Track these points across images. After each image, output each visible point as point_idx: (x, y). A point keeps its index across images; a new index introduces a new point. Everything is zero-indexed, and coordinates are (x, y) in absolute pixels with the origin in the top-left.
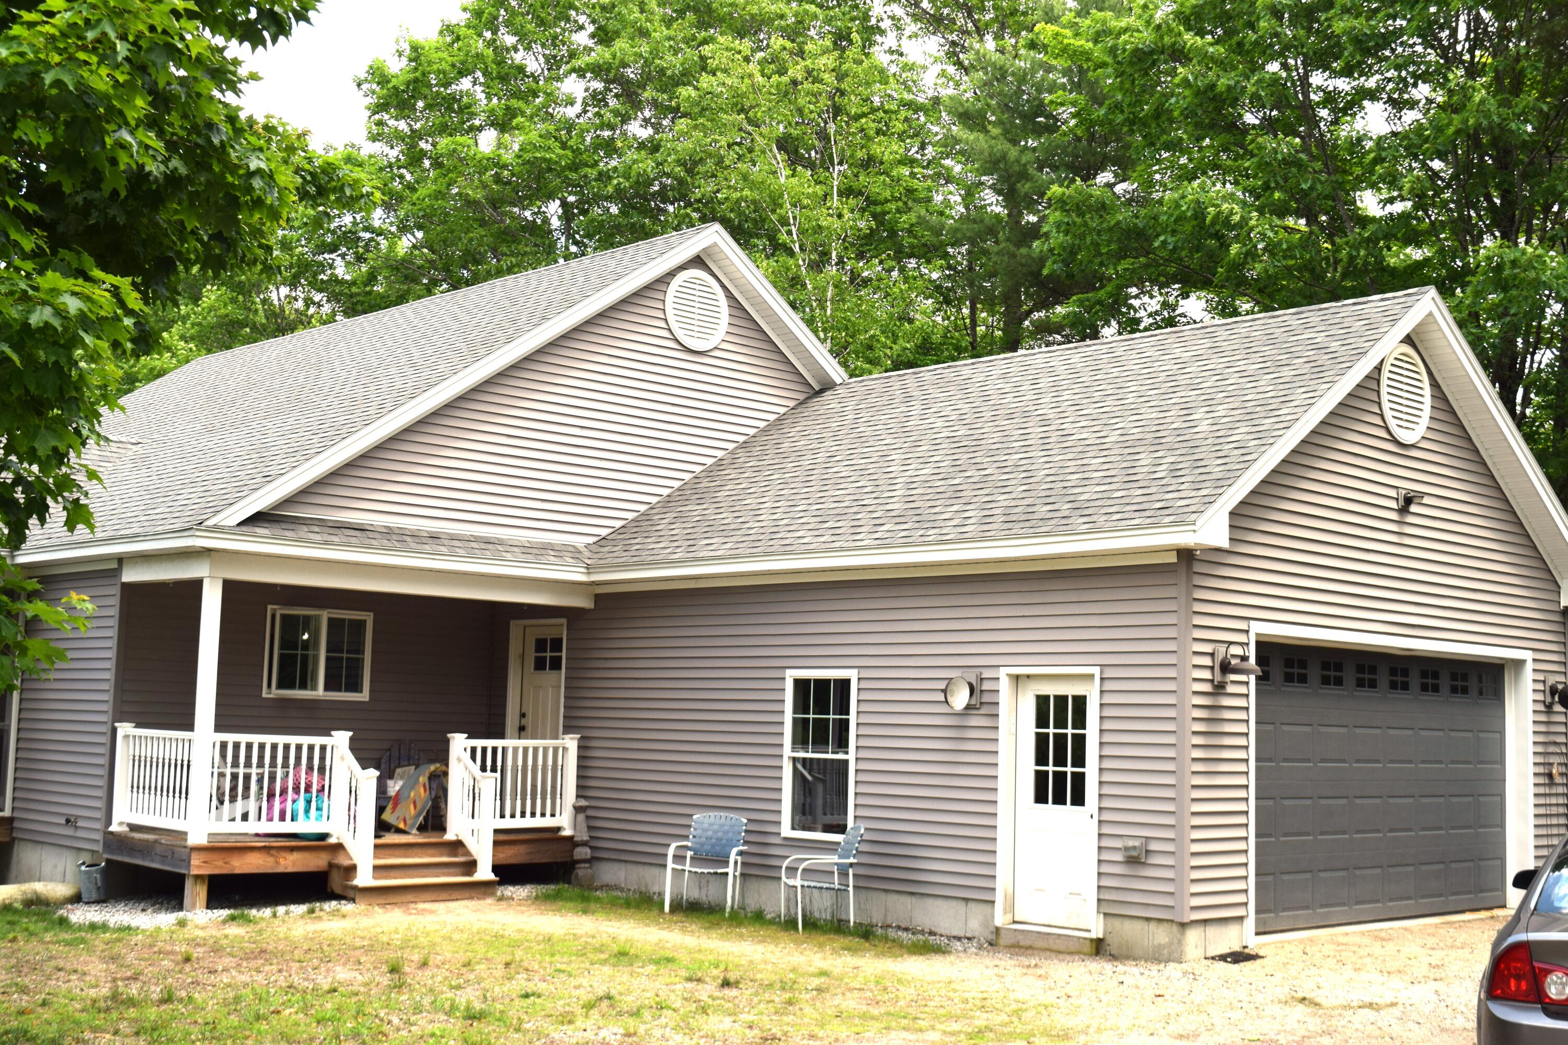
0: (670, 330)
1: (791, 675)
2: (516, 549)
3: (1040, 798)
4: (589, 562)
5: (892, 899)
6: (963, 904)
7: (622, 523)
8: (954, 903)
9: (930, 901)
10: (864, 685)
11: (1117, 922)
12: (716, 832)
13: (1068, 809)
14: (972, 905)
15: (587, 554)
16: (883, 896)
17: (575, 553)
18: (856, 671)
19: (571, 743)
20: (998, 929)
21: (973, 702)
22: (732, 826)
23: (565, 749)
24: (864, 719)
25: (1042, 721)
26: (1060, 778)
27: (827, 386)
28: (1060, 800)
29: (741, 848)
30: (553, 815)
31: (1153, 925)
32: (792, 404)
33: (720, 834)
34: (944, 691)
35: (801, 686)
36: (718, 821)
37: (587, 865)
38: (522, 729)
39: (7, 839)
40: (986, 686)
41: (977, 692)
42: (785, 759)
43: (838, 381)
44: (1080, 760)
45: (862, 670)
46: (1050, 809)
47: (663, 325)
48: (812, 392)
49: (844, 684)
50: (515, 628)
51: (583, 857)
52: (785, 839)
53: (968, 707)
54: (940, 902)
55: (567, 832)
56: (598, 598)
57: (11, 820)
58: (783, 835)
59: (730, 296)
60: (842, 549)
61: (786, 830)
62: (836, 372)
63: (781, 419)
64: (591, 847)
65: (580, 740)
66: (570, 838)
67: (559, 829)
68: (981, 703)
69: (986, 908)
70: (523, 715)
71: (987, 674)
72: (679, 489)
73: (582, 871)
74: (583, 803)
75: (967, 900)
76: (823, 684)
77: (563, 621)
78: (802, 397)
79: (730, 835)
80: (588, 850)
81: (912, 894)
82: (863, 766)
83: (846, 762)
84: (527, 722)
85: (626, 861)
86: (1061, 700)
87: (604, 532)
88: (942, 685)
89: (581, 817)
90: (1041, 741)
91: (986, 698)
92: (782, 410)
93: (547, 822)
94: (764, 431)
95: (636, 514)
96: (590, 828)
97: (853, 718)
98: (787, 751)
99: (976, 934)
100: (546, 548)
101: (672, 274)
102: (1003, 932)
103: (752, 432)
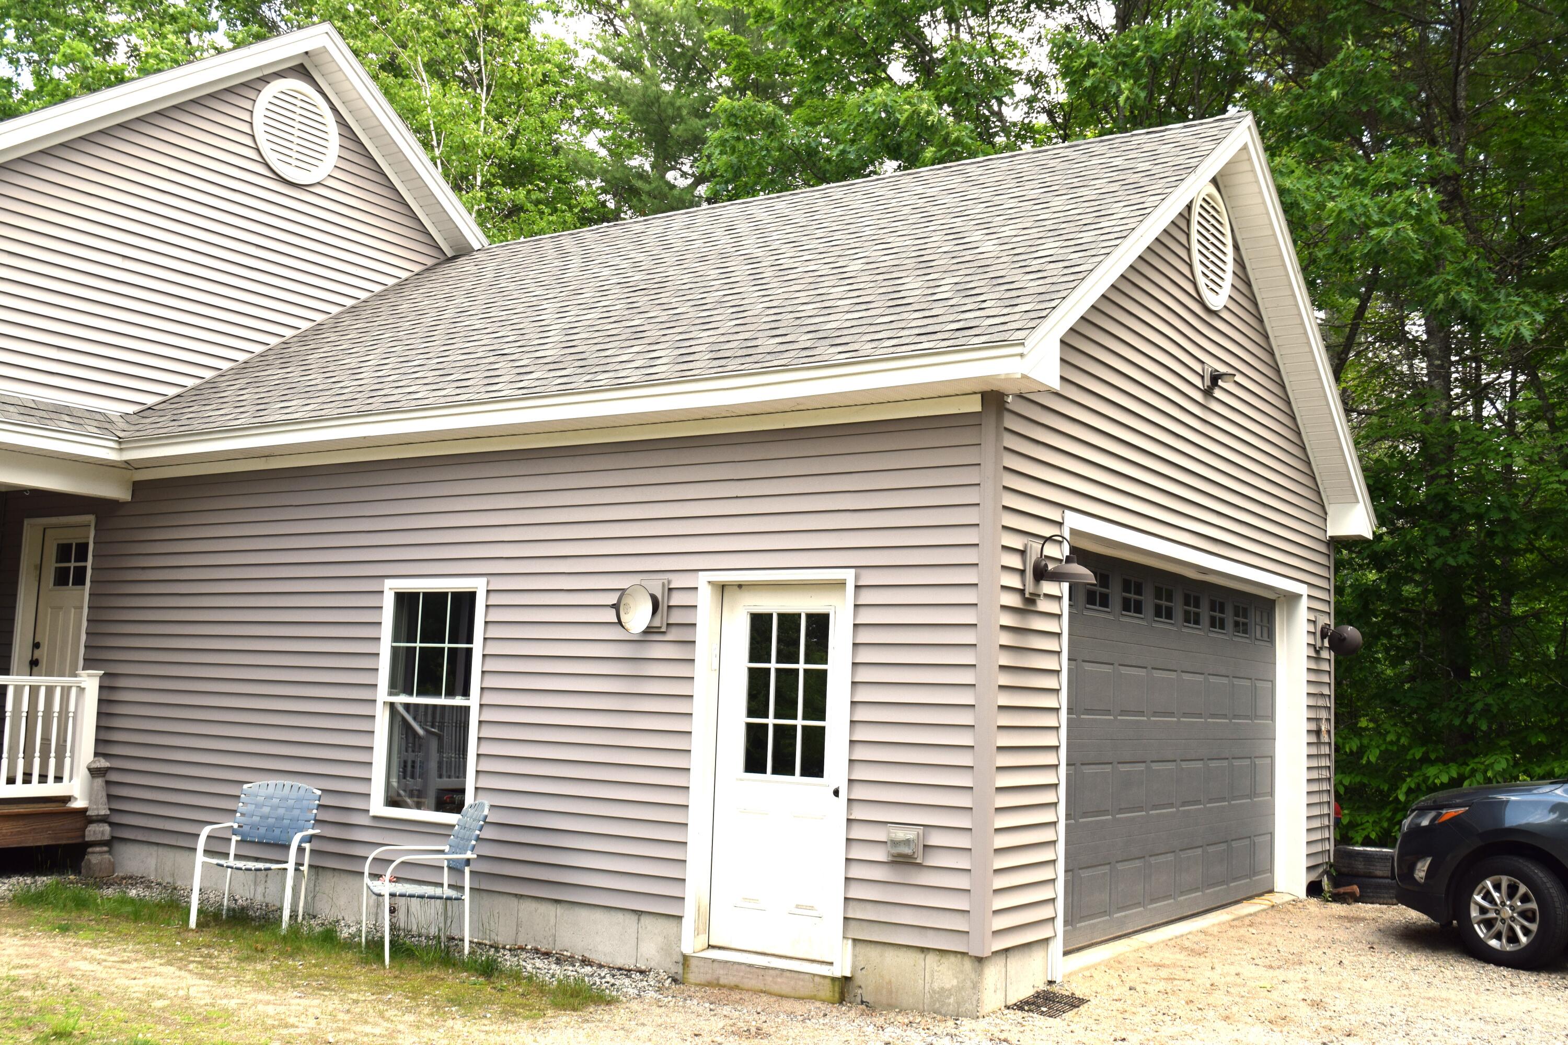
0: (258, 150)
1: (391, 587)
2: (11, 409)
3: (754, 763)
4: (121, 434)
5: (527, 907)
6: (634, 918)
7: (178, 391)
8: (620, 917)
9: (584, 913)
10: (495, 599)
11: (873, 954)
12: (275, 808)
13: (797, 782)
14: (645, 920)
15: (122, 424)
16: (514, 902)
17: (104, 423)
18: (484, 580)
19: (90, 682)
20: (685, 958)
21: (657, 623)
22: (298, 800)
23: (81, 690)
24: (493, 649)
25: (758, 650)
26: (785, 735)
27: (463, 251)
28: (784, 767)
29: (311, 832)
30: (58, 779)
31: (931, 959)
32: (417, 268)
33: (281, 811)
34: (616, 607)
35: (405, 601)
36: (279, 793)
37: (105, 849)
38: (34, 663)
40: (677, 599)
41: (663, 608)
42: (379, 704)
43: (476, 246)
44: (817, 708)
45: (492, 579)
46: (768, 780)
47: (248, 141)
48: (442, 258)
49: (465, 601)
50: (31, 530)
51: (99, 837)
52: (375, 818)
53: (649, 631)
54: (598, 915)
55: (79, 803)
56: (138, 487)
58: (371, 814)
59: (341, 122)
60: (471, 403)
61: (377, 806)
62: (474, 235)
63: (402, 285)
64: (111, 824)
65: (101, 677)
66: (84, 811)
67: (67, 799)
68: (668, 625)
69: (670, 925)
70: (36, 645)
71: (678, 581)
72: (261, 355)
73: (95, 857)
74: (103, 763)
75: (639, 913)
76: (435, 600)
77: (91, 519)
78: (430, 262)
79: (296, 812)
80: (107, 828)
81: (558, 902)
82: (489, 715)
83: (467, 709)
84: (40, 654)
85: (157, 844)
86: (789, 621)
87: (150, 400)
88: (612, 599)
89: (99, 782)
90: (757, 680)
91: (677, 617)
92: (404, 275)
93: (50, 789)
94: (379, 296)
95: (198, 381)
96: (110, 797)
97: (477, 647)
98: (382, 694)
99: (652, 964)
100: (58, 411)
101: (265, 80)
102: (693, 963)
103: (364, 295)
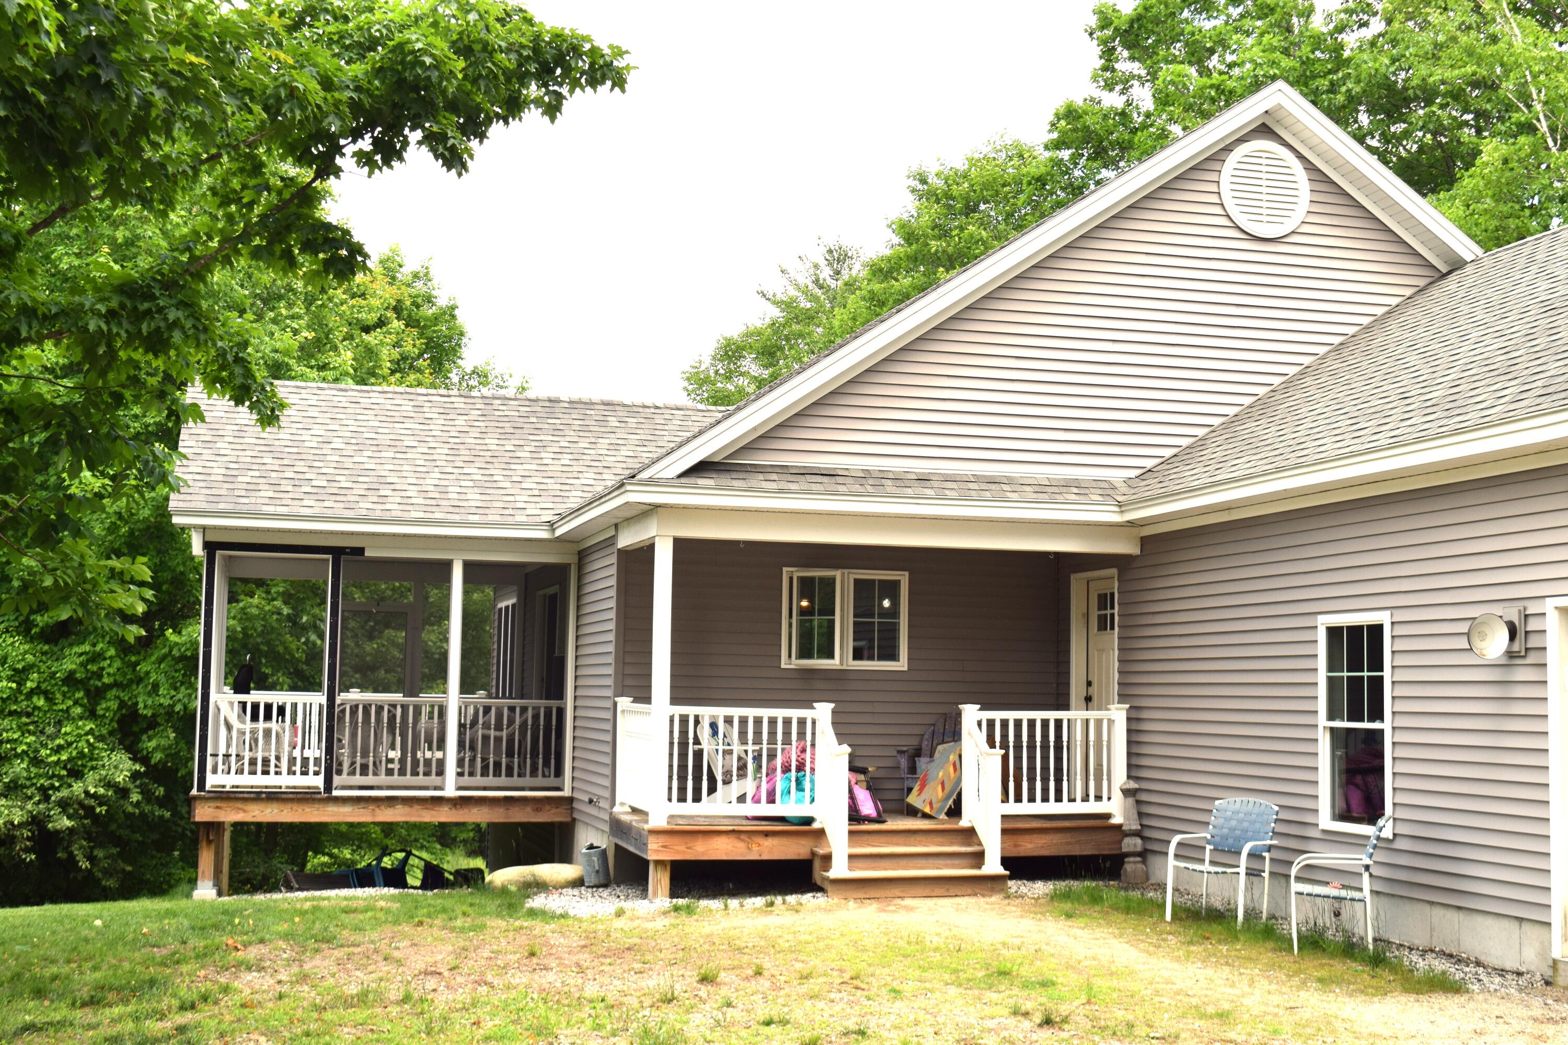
0: (1228, 216)
1: (1323, 622)
2: (1028, 489)
4: (1120, 498)
5: (1439, 912)
6: (1517, 924)
7: (1174, 451)
8: (1505, 923)
9: (1480, 920)
10: (1399, 631)
12: (1240, 821)
14: (1526, 927)
15: (1124, 489)
16: (1427, 908)
17: (1107, 490)
18: (1388, 613)
19: (1118, 714)
20: (1555, 962)
21: (1516, 647)
22: (1259, 815)
23: (1111, 722)
24: (1401, 676)
27: (1457, 264)
29: (1269, 842)
30: (1098, 798)
32: (1408, 292)
33: (1246, 824)
34: (1468, 634)
35: (1334, 633)
36: (1244, 809)
37: (1138, 859)
38: (1088, 699)
39: (568, 819)
40: (1533, 625)
41: (1520, 634)
42: (1320, 729)
43: (1468, 257)
45: (1394, 611)
47: (1219, 210)
48: (1437, 275)
49: (1376, 631)
50: (1077, 583)
51: (1132, 849)
52: (1324, 831)
53: (1510, 654)
54: (1489, 921)
55: (1117, 820)
56: (1145, 541)
57: (571, 800)
58: (1321, 827)
59: (1310, 167)
61: (1325, 821)
62: (1466, 248)
63: (1392, 311)
64: (1143, 838)
65: (1128, 711)
66: (1119, 827)
67: (1108, 816)
68: (1527, 649)
69: (1538, 931)
70: (1089, 684)
71: (1532, 609)
72: (1250, 407)
73: (1131, 866)
74: (1133, 785)
75: (1520, 920)
76: (1355, 631)
77: (1114, 571)
78: (1422, 282)
79: (1258, 825)
80: (1139, 841)
81: (1459, 908)
82: (1401, 737)
83: (1382, 731)
84: (1094, 690)
87: (1149, 463)
88: (1464, 627)
89: (1131, 800)
91: (1533, 642)
92: (1394, 301)
93: (1092, 807)
94: (1367, 328)
95: (1192, 440)
96: (1140, 815)
97: (1387, 673)
98: (1322, 719)
99: (1533, 968)
100: (1068, 484)
101: (1228, 149)
102: (1561, 967)
103: (1351, 330)
